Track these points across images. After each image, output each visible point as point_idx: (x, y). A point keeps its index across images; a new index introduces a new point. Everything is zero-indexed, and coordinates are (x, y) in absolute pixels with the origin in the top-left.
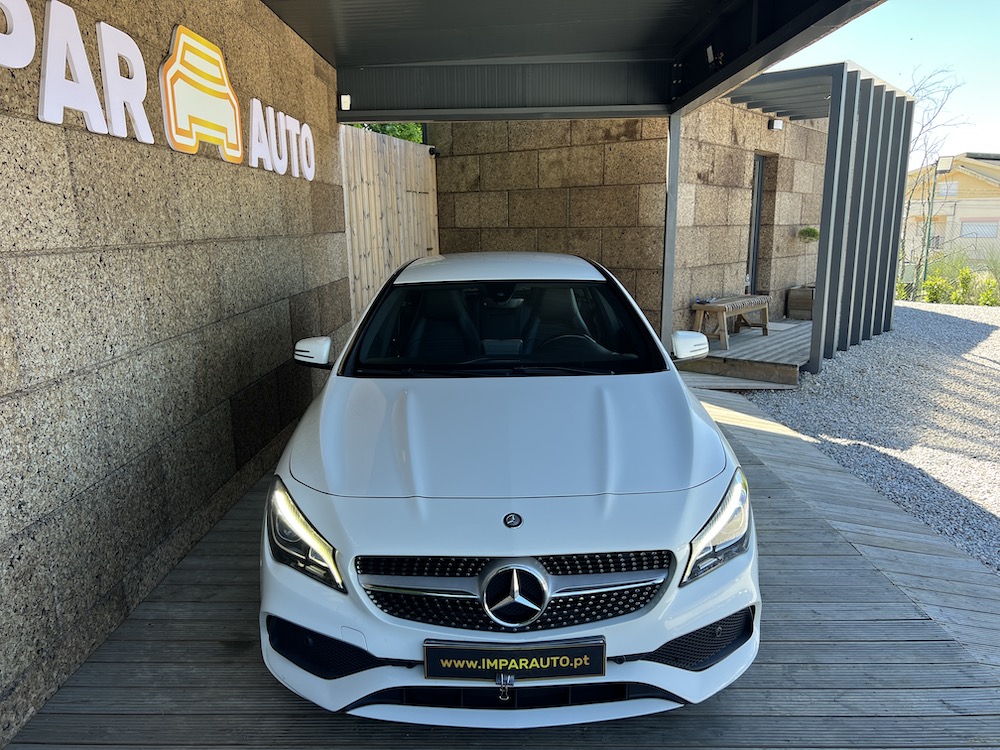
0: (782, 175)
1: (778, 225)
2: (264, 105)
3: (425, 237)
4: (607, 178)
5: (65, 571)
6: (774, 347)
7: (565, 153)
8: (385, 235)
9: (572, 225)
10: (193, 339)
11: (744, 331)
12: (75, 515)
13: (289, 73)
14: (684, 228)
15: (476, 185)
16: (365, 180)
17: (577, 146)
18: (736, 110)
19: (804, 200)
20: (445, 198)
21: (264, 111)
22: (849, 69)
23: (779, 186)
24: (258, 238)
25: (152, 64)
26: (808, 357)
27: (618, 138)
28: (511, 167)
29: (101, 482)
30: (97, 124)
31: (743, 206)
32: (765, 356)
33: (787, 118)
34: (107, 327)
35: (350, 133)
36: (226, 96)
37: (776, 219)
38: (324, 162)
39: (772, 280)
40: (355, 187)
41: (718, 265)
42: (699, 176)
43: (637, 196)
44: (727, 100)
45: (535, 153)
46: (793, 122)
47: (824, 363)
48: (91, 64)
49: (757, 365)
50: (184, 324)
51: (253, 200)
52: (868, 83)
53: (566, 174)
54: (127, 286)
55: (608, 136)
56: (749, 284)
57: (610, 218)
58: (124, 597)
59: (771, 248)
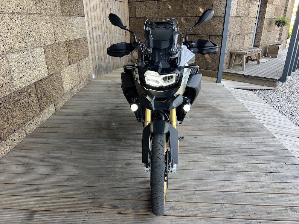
1: (267, 18)
6: (264, 70)
9: (183, 16)
14: (232, 17)
20: (132, 4)
26: (281, 75)
31: (255, 9)
37: (266, 15)
39: (261, 41)
41: (243, 34)
43: (212, 2)
47: (288, 77)
49: (259, 78)
57: (200, 12)
59: (263, 28)
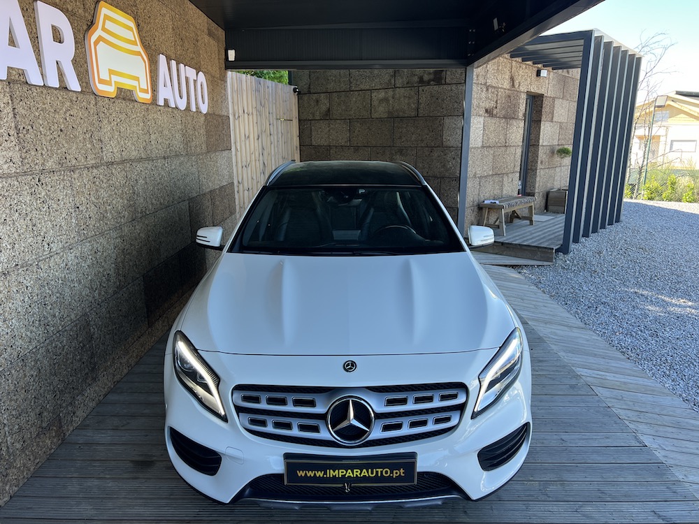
0: (546, 109)
1: (542, 146)
2: (169, 59)
3: (290, 152)
4: (420, 111)
5: (14, 413)
6: (538, 234)
7: (390, 93)
8: (260, 151)
9: (395, 145)
10: (114, 234)
11: (516, 221)
12: (21, 371)
13: (187, 34)
14: (475, 148)
15: (327, 115)
16: (246, 112)
17: (399, 88)
18: (514, 63)
19: (561, 127)
20: (305, 124)
21: (168, 64)
22: (596, 34)
23: (544, 118)
24: (164, 158)
25: (79, 31)
26: (561, 242)
27: (428, 83)
28: (352, 102)
29: (42, 345)
30: (35, 79)
31: (517, 132)
32: (531, 241)
33: (550, 69)
34: (45, 230)
35: (234, 77)
36: (138, 54)
37: (541, 141)
38: (215, 99)
39: (537, 185)
40: (239, 117)
41: (499, 174)
42: (487, 111)
43: (442, 125)
44: (507, 56)
45: (369, 93)
46: (555, 71)
47: (572, 246)
48: (30, 33)
49: (525, 248)
50: (106, 224)
51: (160, 129)
52: (609, 44)
53: (391, 108)
54: (60, 199)
55: (421, 81)
56: (520, 187)
57: (422, 141)
58: (61, 427)
59: (537, 162)
